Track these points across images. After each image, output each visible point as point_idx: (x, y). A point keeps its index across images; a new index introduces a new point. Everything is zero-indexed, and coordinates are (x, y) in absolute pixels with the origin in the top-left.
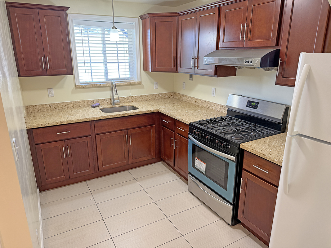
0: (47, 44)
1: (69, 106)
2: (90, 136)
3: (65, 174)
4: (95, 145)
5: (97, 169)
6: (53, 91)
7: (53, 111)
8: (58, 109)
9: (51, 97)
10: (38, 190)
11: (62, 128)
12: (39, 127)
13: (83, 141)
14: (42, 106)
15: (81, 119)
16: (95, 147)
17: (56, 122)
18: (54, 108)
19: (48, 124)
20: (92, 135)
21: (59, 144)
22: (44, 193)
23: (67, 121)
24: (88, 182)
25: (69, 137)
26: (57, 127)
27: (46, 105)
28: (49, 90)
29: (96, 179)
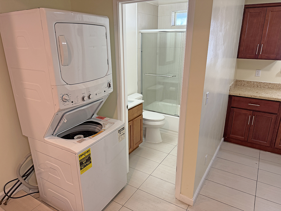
0: (266, 34)
1: (270, 86)
2: (277, 114)
3: (245, 136)
4: (278, 124)
5: (273, 145)
6: (261, 72)
7: (255, 88)
8: (259, 86)
9: (258, 76)
10: (223, 139)
11: (254, 101)
12: (238, 95)
13: (268, 116)
14: (248, 82)
15: (272, 98)
16: (278, 126)
17: (251, 95)
18: (256, 86)
19: (244, 95)
20: (278, 114)
21: (248, 112)
22: (226, 143)
23: (260, 97)
24: (262, 152)
25: (257, 109)
26: (251, 100)
27: (251, 82)
28: (257, 71)
29: (270, 153)
